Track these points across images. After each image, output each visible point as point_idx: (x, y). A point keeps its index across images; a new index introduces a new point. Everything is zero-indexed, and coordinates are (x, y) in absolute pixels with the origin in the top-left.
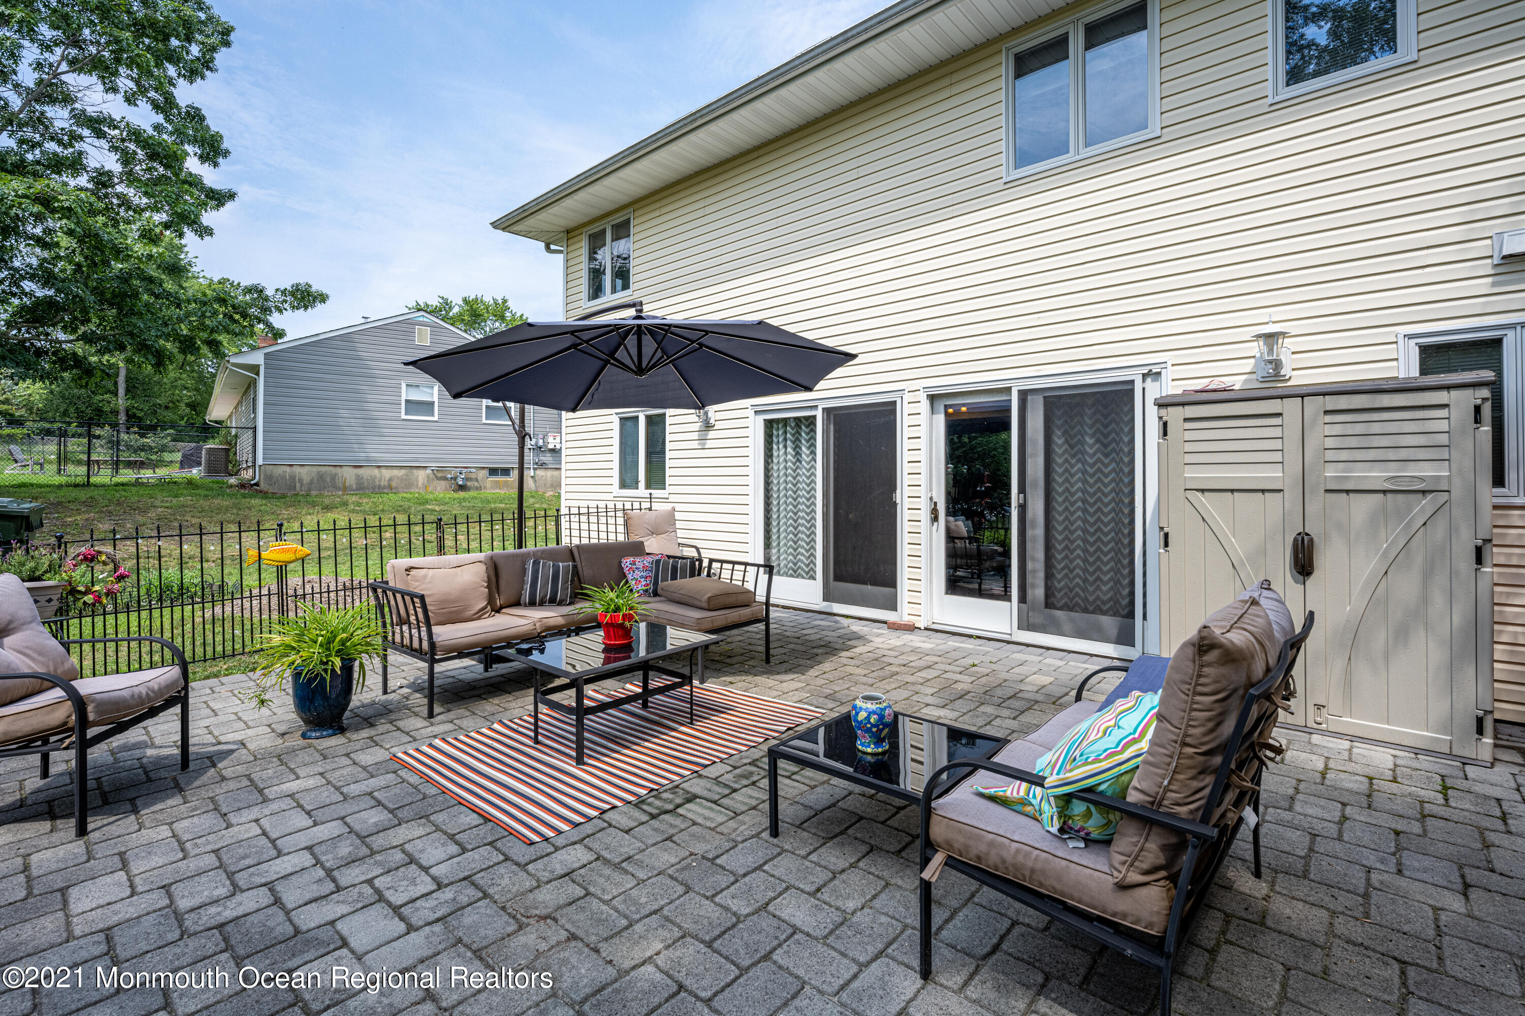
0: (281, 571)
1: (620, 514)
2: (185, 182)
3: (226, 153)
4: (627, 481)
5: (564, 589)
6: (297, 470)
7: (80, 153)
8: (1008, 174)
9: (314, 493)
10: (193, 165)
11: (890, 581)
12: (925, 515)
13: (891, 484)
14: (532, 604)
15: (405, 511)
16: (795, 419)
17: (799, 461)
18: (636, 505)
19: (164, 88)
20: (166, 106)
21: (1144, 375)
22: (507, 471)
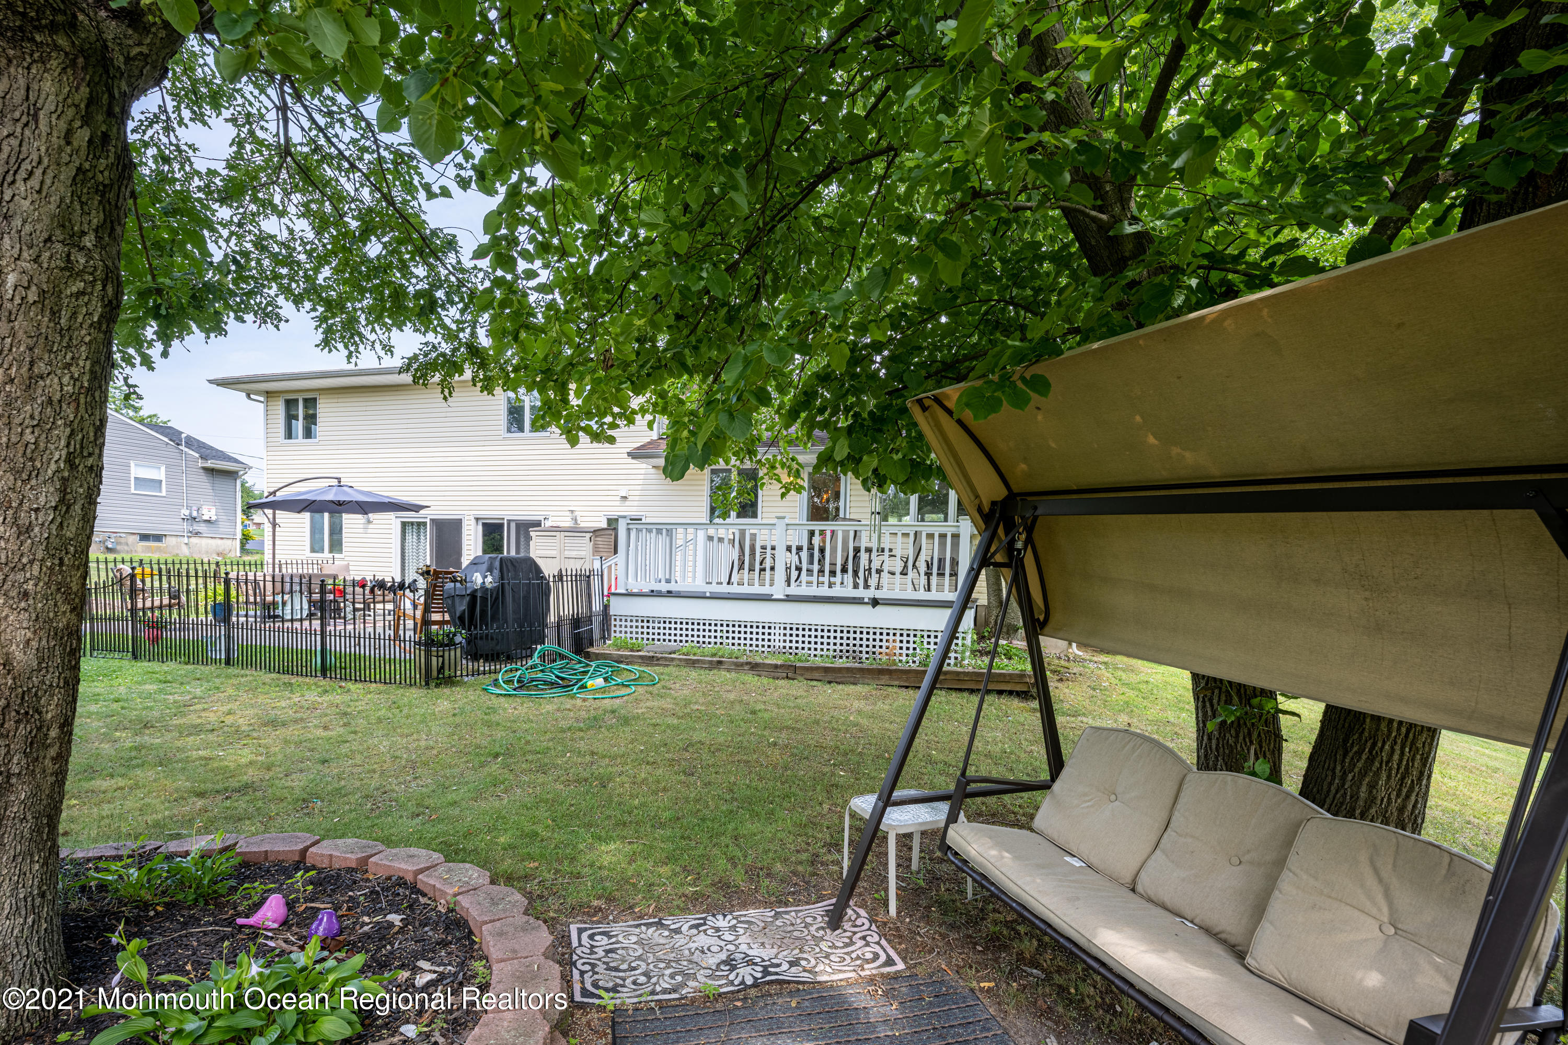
4: (316, 547)
8: (504, 434)
13: (459, 553)
16: (416, 523)
17: (419, 542)
21: (544, 519)
22: (158, 538)
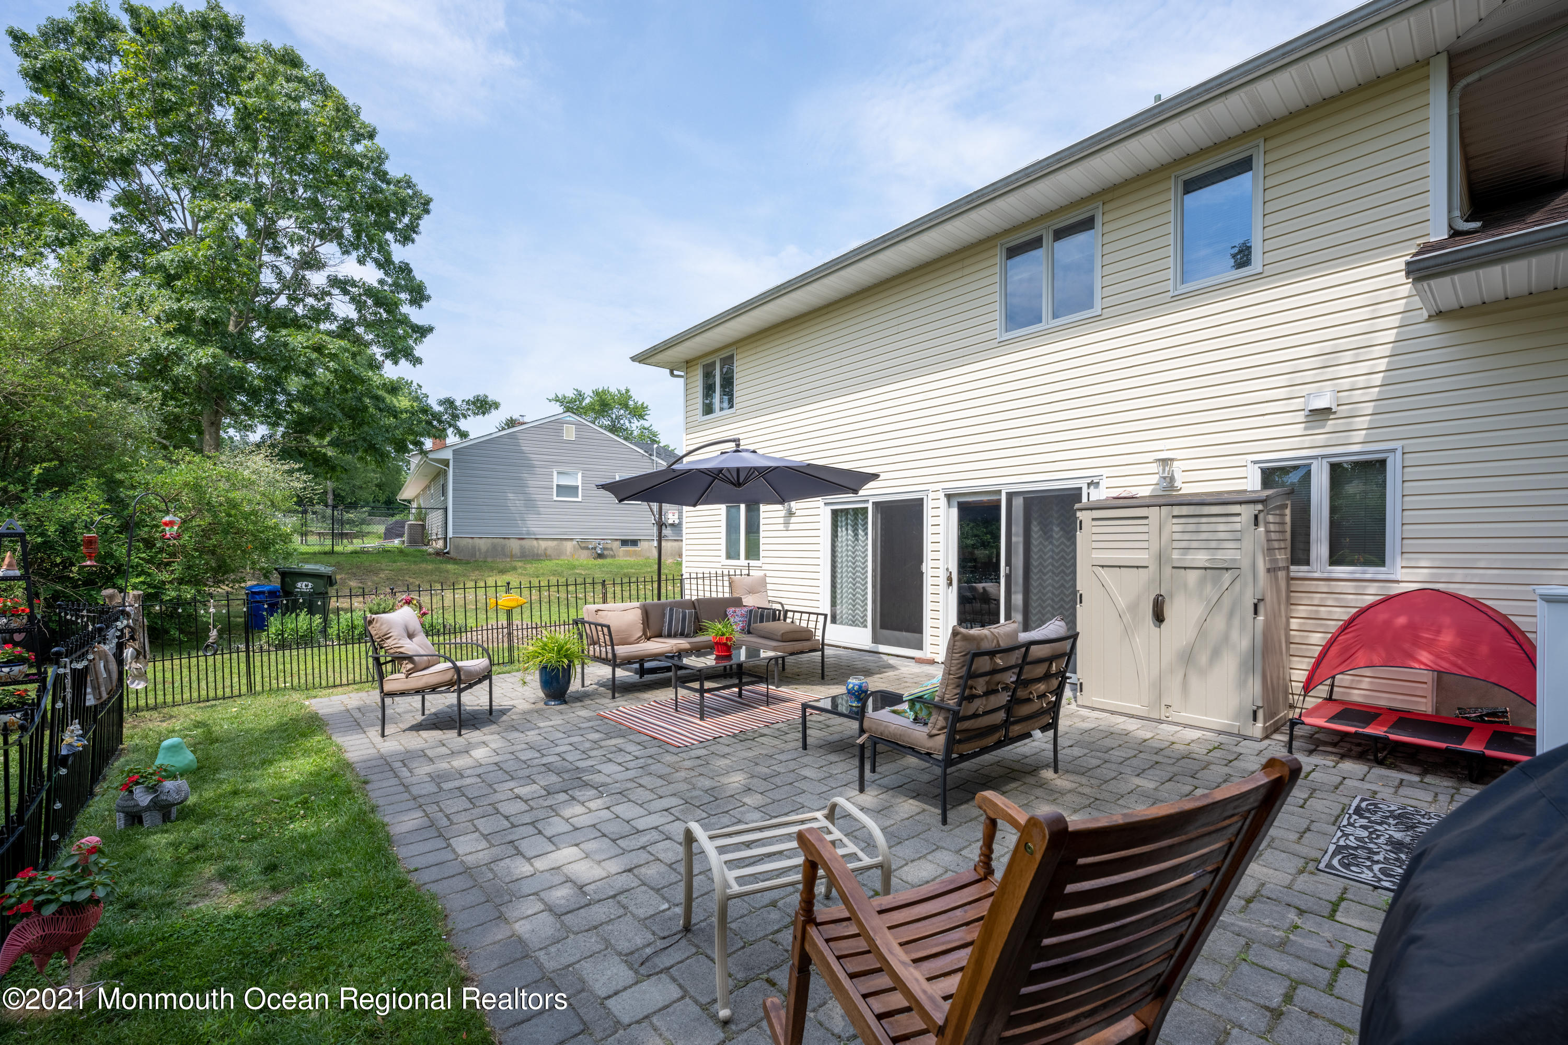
0: (509, 613)
1: (726, 578)
2: (399, 321)
3: (428, 298)
4: (732, 553)
5: (690, 627)
6: (477, 541)
7: (329, 304)
8: (1001, 336)
9: (489, 560)
10: (405, 309)
11: (917, 628)
12: (943, 581)
13: (918, 558)
14: (669, 636)
15: (560, 574)
16: (853, 509)
17: (857, 540)
18: (738, 572)
19: (383, 248)
20: (385, 263)
21: (1089, 485)
22: (634, 543)
